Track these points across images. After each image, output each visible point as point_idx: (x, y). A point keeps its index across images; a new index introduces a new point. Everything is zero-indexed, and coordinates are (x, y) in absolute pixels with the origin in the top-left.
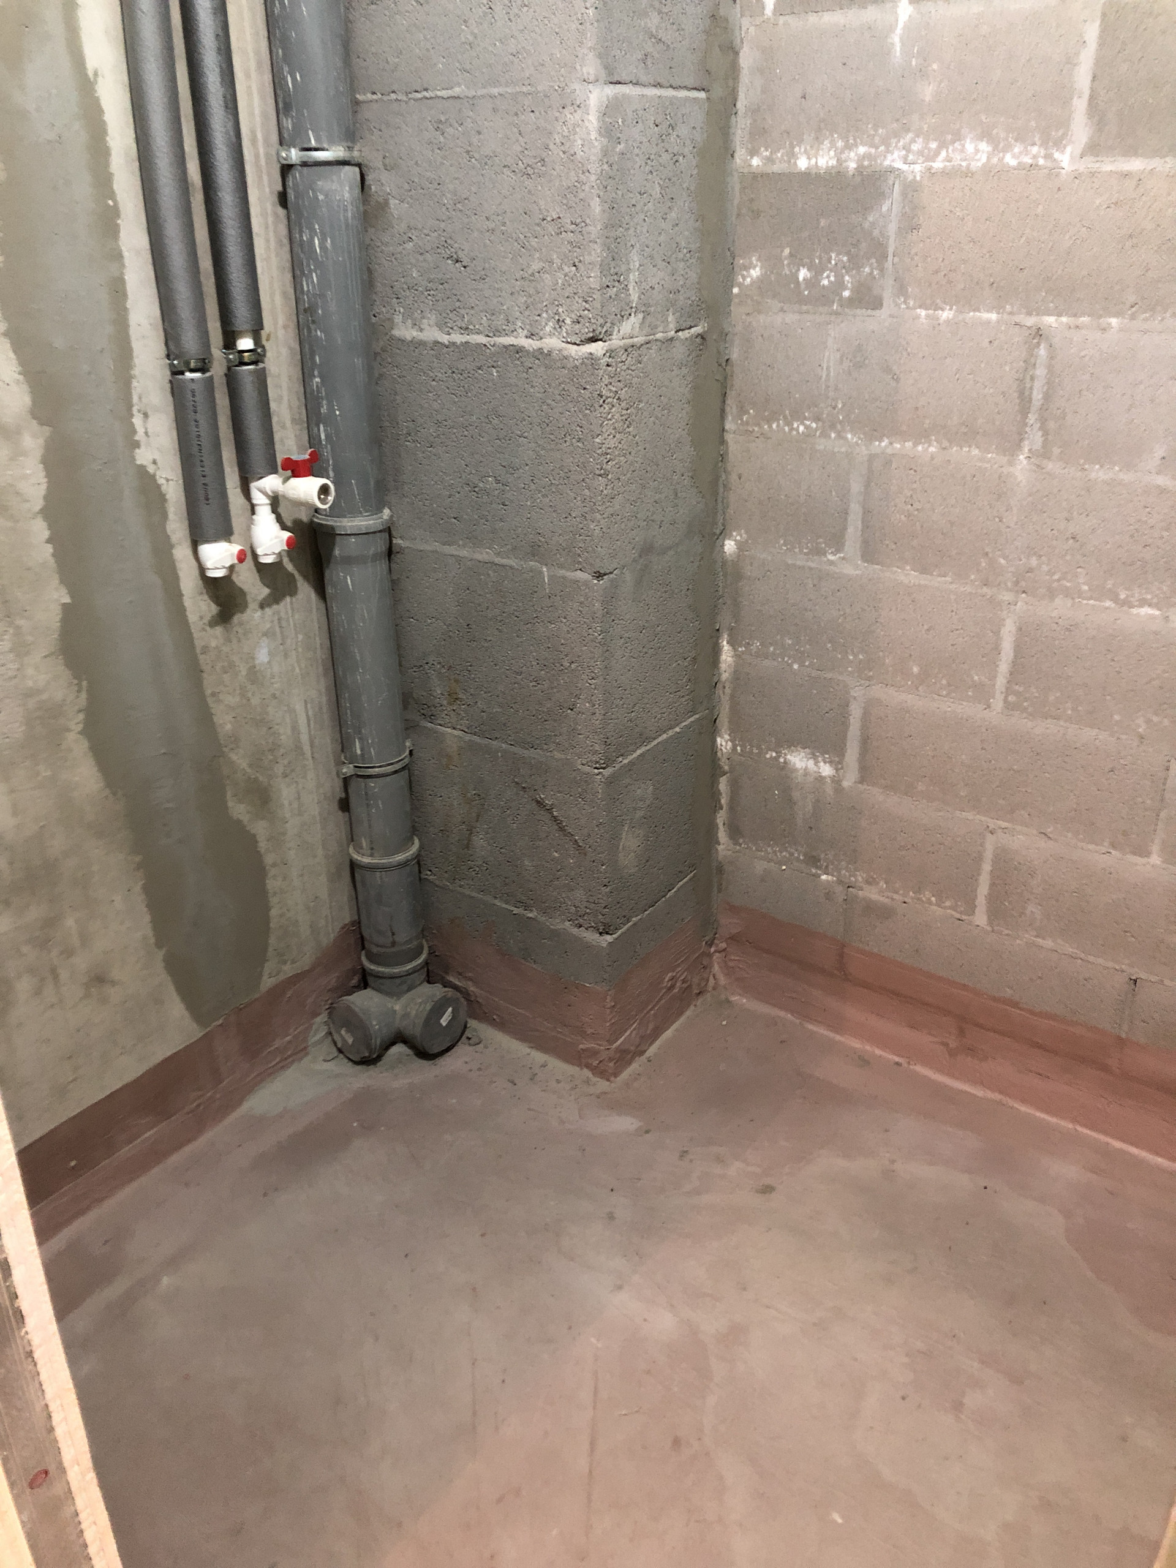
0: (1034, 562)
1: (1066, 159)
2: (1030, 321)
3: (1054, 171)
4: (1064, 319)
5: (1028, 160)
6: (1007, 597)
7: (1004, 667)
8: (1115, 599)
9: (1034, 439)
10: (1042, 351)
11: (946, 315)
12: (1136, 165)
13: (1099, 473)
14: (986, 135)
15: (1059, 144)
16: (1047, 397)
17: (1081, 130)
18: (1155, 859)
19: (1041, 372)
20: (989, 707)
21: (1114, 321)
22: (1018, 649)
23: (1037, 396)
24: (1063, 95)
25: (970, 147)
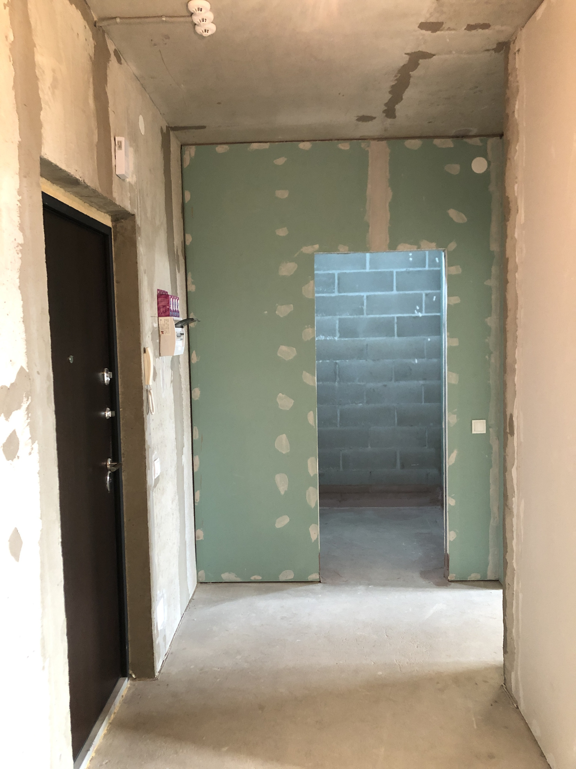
0: (341, 399)
1: (336, 338)
2: (334, 361)
3: (335, 340)
4: (340, 361)
5: (331, 338)
6: (337, 406)
7: (339, 419)
8: (355, 403)
9: (338, 379)
10: (337, 366)
11: (321, 361)
12: (347, 339)
13: (349, 384)
14: (323, 335)
15: (335, 336)
16: (339, 372)
17: (338, 335)
18: (369, 447)
19: (337, 368)
20: (337, 426)
21: (347, 361)
22: (341, 415)
23: (337, 373)
24: (335, 330)
25: (321, 337)
